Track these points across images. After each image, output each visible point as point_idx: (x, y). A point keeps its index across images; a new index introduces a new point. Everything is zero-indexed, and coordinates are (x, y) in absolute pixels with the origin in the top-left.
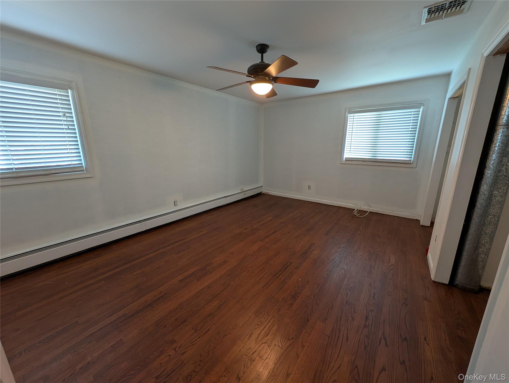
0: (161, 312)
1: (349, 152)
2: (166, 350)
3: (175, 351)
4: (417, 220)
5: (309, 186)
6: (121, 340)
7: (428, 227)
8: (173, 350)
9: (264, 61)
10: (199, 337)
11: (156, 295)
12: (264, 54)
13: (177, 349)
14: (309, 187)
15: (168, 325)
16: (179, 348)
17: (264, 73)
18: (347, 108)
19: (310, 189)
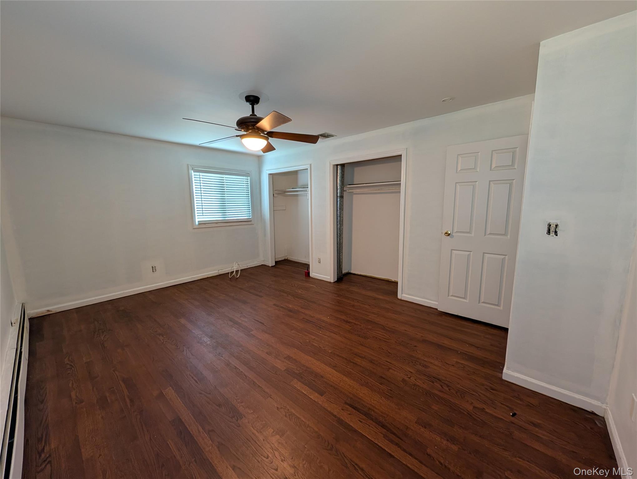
0: (375, 399)
1: (202, 214)
2: (413, 383)
3: (411, 377)
4: (262, 265)
5: (152, 267)
6: (416, 423)
7: (274, 266)
8: (411, 379)
9: (255, 114)
10: (395, 366)
11: (349, 413)
12: (255, 106)
13: (409, 376)
14: (154, 269)
15: (389, 388)
16: (408, 376)
17: (256, 127)
18: (189, 165)
19: (156, 271)
